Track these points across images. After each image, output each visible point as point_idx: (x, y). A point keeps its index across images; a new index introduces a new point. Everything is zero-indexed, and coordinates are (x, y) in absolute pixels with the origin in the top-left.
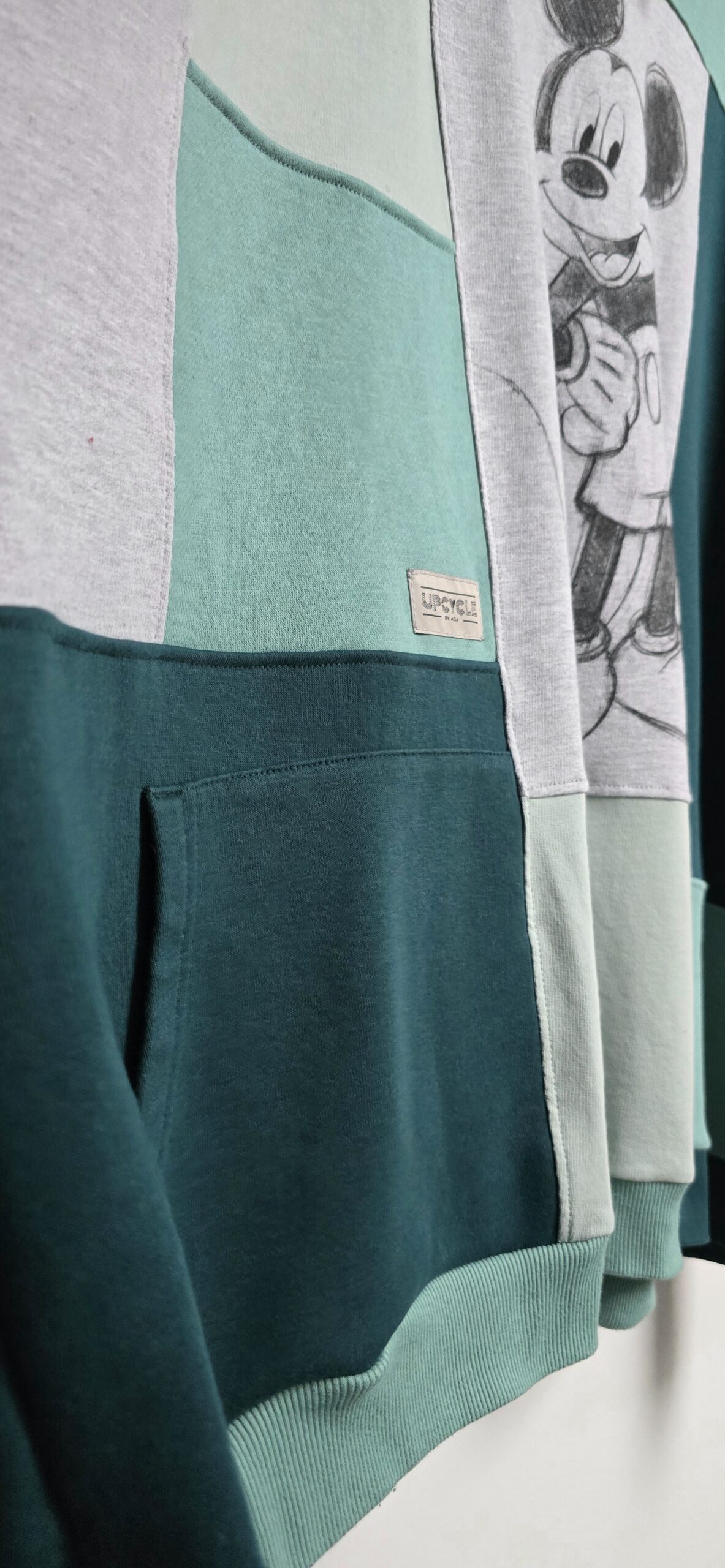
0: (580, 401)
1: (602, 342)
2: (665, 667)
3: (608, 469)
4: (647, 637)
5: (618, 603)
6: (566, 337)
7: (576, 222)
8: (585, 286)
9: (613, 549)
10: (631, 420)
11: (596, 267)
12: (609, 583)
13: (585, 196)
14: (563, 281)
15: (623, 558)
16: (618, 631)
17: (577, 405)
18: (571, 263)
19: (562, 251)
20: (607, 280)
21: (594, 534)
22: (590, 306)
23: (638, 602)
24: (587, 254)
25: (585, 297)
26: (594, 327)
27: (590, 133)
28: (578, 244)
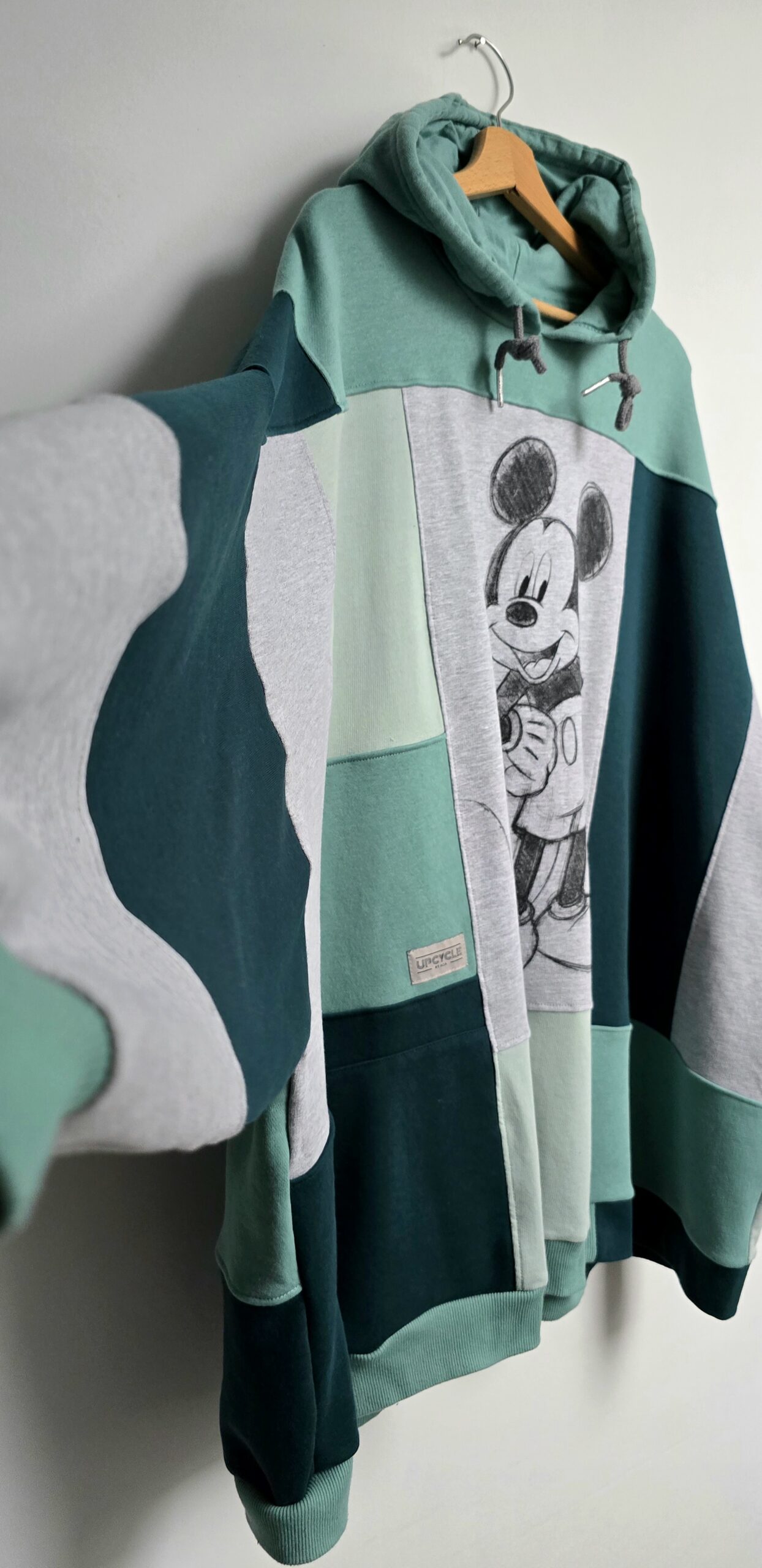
0: (516, 762)
1: (532, 722)
2: (573, 926)
3: (534, 804)
4: (560, 909)
5: (539, 889)
6: (507, 723)
7: (515, 646)
8: (520, 688)
9: (537, 854)
10: (550, 770)
11: (528, 673)
12: (534, 877)
13: (522, 626)
14: (506, 686)
15: (543, 860)
16: (540, 907)
17: (515, 765)
18: (511, 673)
19: (506, 667)
20: (534, 679)
21: (524, 847)
22: (524, 699)
23: (554, 887)
24: (522, 665)
25: (520, 695)
26: (526, 713)
27: (527, 580)
28: (516, 660)
